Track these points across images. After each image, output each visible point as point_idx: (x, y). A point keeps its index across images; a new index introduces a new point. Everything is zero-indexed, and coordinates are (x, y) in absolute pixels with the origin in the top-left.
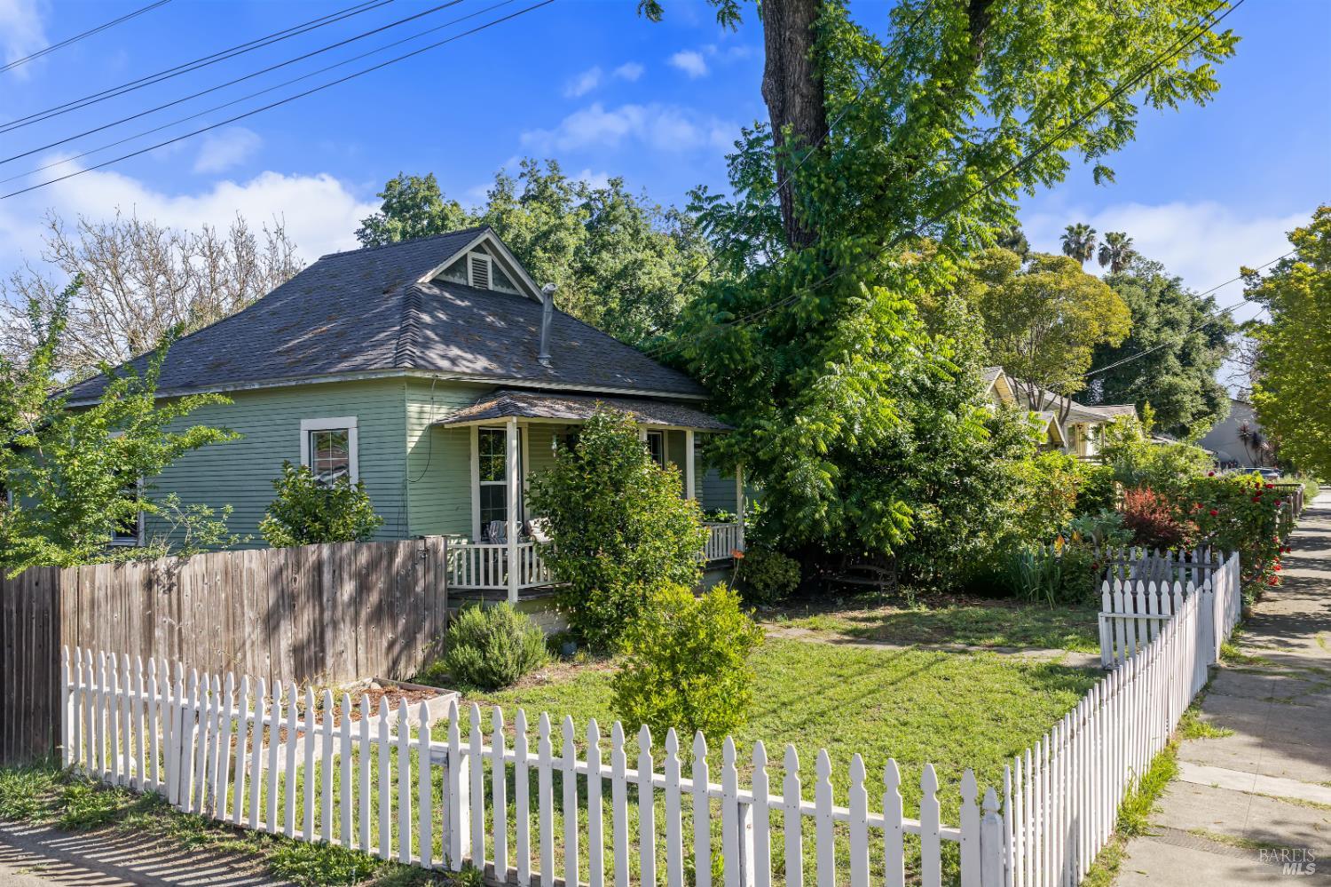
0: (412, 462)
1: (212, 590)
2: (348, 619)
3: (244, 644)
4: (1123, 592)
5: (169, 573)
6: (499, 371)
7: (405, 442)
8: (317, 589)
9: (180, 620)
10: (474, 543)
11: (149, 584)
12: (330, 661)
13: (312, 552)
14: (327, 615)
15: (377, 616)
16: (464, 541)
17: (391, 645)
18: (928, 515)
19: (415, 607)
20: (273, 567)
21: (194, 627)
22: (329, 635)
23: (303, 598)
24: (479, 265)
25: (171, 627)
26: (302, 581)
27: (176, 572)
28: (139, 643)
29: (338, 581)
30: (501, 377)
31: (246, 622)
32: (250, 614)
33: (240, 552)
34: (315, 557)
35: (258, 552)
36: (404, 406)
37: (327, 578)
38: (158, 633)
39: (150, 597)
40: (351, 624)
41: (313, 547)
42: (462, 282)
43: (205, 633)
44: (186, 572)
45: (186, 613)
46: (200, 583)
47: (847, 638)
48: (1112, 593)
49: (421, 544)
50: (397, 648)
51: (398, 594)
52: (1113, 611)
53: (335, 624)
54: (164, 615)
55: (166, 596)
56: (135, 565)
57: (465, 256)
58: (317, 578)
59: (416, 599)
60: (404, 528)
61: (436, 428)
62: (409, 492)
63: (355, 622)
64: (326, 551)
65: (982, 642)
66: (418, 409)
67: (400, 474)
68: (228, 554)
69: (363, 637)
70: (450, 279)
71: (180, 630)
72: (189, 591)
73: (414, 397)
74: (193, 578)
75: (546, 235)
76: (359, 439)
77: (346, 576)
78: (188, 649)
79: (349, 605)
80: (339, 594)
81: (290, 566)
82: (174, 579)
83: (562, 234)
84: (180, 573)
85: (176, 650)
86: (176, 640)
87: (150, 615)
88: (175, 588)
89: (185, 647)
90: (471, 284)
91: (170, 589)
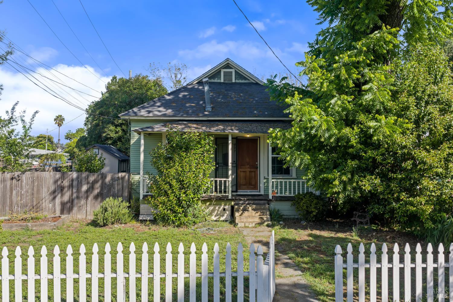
1: (33, 182)
3: (43, 199)
8: (71, 186)
9: (21, 189)
11: (12, 179)
14: (75, 195)
20: (54, 179)
21: (26, 192)
24: (228, 74)
25: (18, 191)
26: (66, 183)
27: (21, 176)
29: (80, 185)
31: (43, 192)
32: (45, 190)
34: (70, 176)
37: (75, 183)
38: (14, 192)
39: (12, 182)
40: (85, 198)
41: (70, 173)
43: (29, 194)
44: (24, 177)
45: (24, 187)
46: (28, 180)
49: (116, 175)
51: (105, 191)
53: (78, 198)
54: (16, 187)
55: (17, 182)
56: (8, 173)
57: (220, 71)
58: (71, 182)
64: (75, 175)
69: (90, 203)
72: (25, 182)
78: (24, 197)
79: (85, 192)
80: (80, 188)
81: (60, 178)
85: (20, 197)
86: (20, 194)
87: (12, 187)
88: (20, 181)
90: (222, 81)
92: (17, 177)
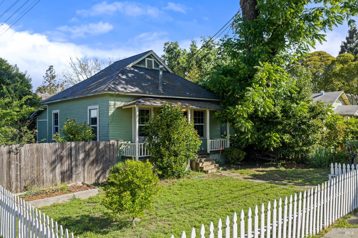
0: (110, 119)
1: (32, 154)
2: (81, 164)
3: (43, 171)
4: (338, 167)
5: (16, 149)
6: (142, 92)
7: (108, 112)
8: (70, 155)
9: (20, 162)
10: (133, 143)
11: (9, 152)
12: (74, 176)
13: (68, 144)
14: (73, 164)
15: (92, 163)
16: (130, 142)
17: (97, 173)
18: (287, 138)
19: (106, 161)
20: (54, 149)
21: (25, 165)
22: (74, 169)
23: (65, 158)
24: (150, 62)
25: (17, 165)
26: (65, 153)
27: (19, 149)
28: (6, 169)
29: (78, 153)
30: (141, 93)
31: (44, 164)
32: (45, 161)
33: (42, 144)
34: (69, 146)
35: (48, 143)
36: (108, 102)
37: (73, 152)
38: (13, 166)
39: (10, 156)
40: (82, 165)
41: (69, 143)
42: (144, 67)
43: (29, 166)
44: (23, 149)
45: (23, 160)
46: (27, 152)
47: (250, 177)
48: (334, 167)
49: (108, 143)
50: (99, 175)
51: (99, 157)
52: (334, 174)
53: (76, 166)
54: (15, 161)
55: (15, 156)
56: (4, 147)
57: (144, 59)
58: (70, 152)
59: (106, 159)
60: (108, 138)
61: (120, 108)
62: (109, 127)
63: (84, 165)
64: (73, 144)
65: (294, 181)
66: (113, 103)
67: (107, 122)
68: (38, 144)
69: (87, 169)
70: (140, 66)
71: (20, 166)
72: (24, 155)
73: (111, 99)
74: (25, 151)
75: (205, 56)
76: (99, 112)
77: (81, 152)
78: (23, 171)
79: (82, 160)
80: (78, 157)
81: (60, 148)
82: (18, 151)
83: (210, 55)
84: (20, 149)
85: (19, 171)
86: (19, 168)
87: (10, 161)
88: (19, 154)
89: (22, 170)
90: (146, 67)
91: (17, 154)
92: (15, 151)
